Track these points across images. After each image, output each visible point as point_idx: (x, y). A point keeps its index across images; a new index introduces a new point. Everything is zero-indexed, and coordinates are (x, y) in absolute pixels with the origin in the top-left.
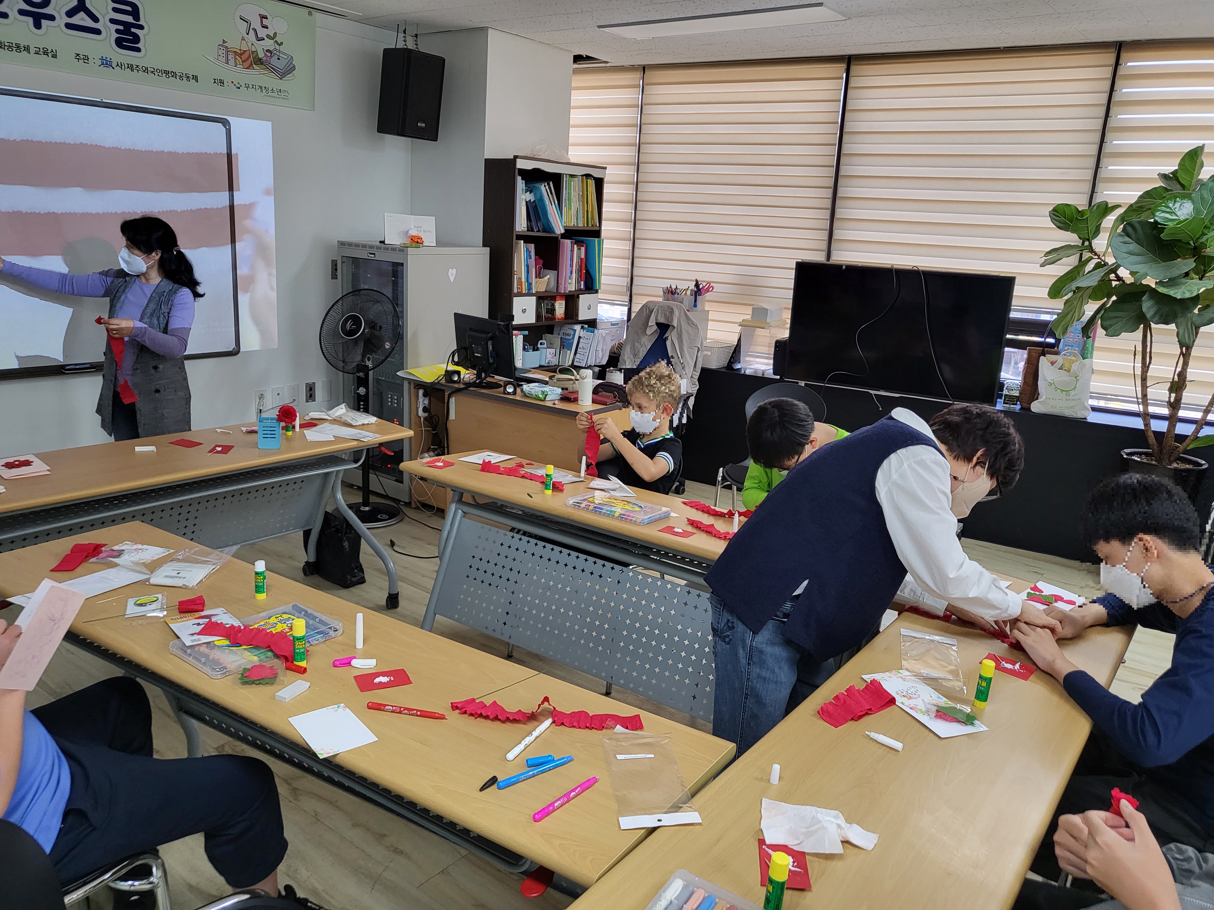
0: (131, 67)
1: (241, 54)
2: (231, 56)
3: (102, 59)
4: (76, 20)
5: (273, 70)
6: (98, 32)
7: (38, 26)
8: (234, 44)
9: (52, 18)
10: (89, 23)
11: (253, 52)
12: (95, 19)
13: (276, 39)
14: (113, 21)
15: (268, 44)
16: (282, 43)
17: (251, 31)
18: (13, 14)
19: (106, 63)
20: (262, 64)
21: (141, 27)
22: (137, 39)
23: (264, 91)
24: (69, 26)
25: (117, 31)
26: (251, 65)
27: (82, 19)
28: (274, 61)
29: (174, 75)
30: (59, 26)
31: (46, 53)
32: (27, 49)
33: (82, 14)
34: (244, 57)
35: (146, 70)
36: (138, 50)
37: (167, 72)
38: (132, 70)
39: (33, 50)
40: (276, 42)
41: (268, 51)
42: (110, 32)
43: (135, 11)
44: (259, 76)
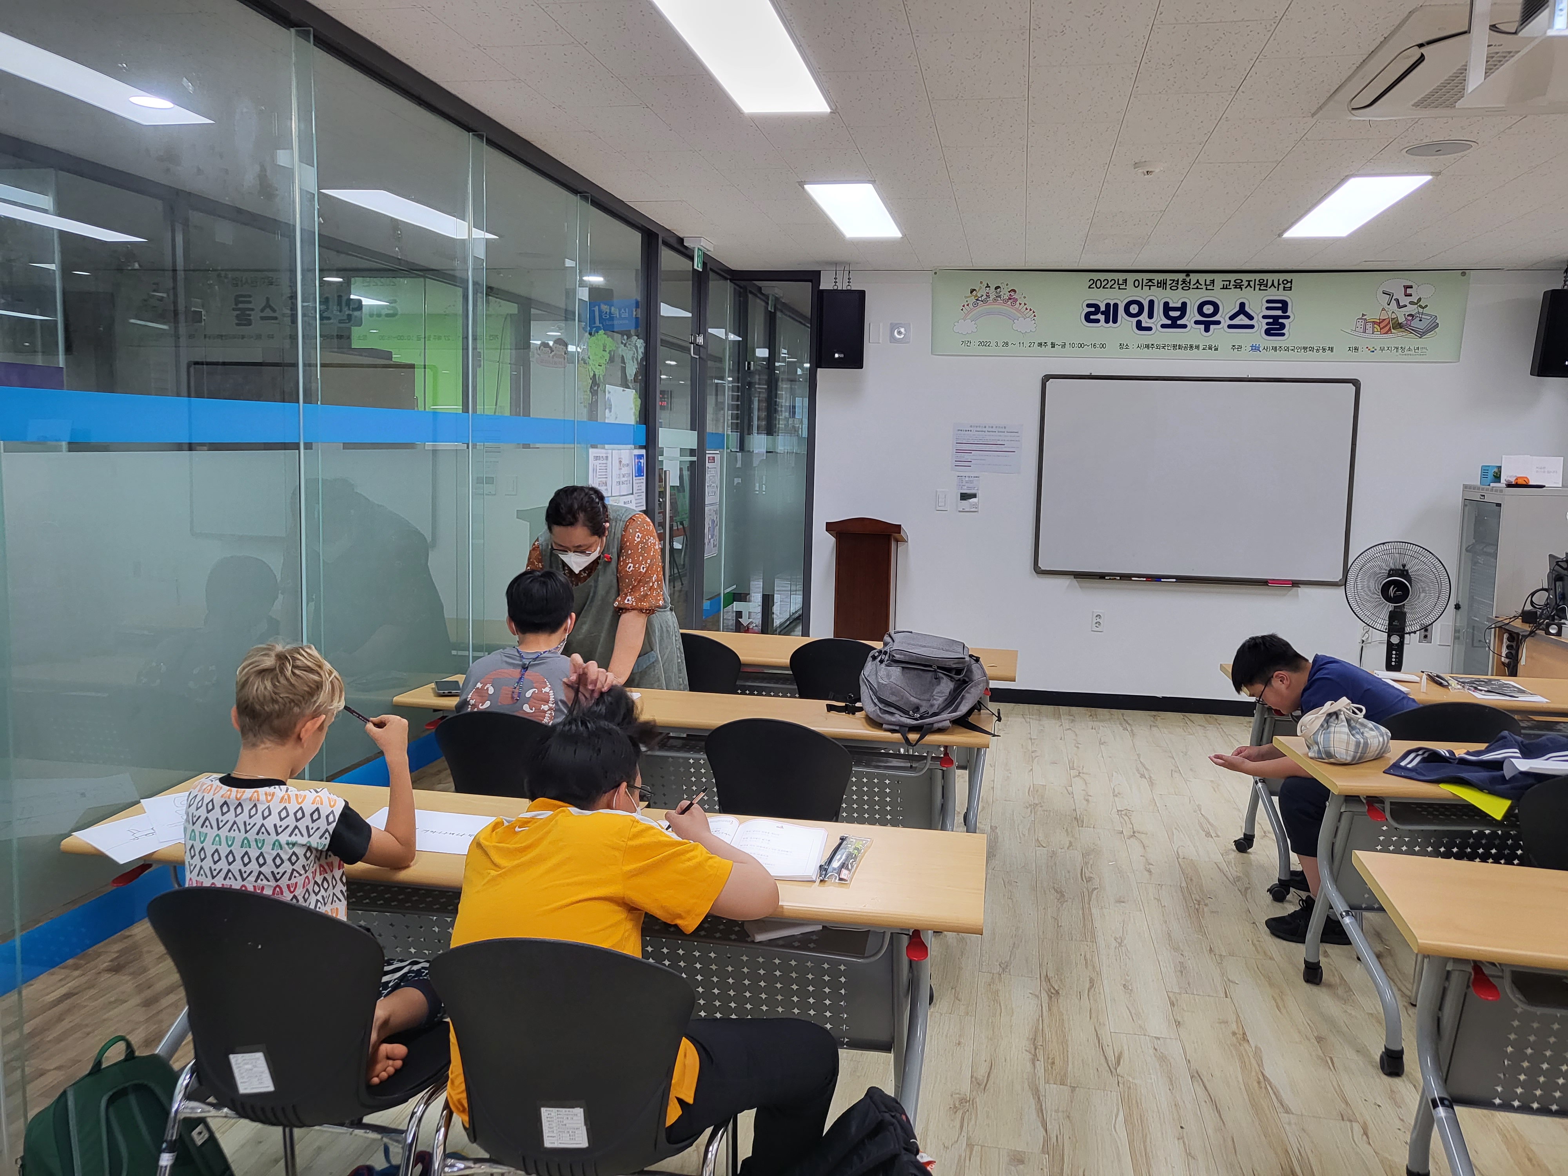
0: (1275, 349)
1: (1380, 323)
2: (1369, 326)
3: (1252, 346)
4: (1238, 321)
5: (1414, 331)
6: (1252, 327)
7: (1207, 330)
8: (1374, 315)
9: (1218, 323)
10: (1247, 322)
11: (1393, 319)
12: (1251, 318)
13: (1421, 303)
14: (1264, 317)
15: (1412, 309)
16: (1426, 306)
17: (1394, 302)
18: (1190, 324)
19: (1255, 348)
20: (1401, 328)
21: (1288, 317)
22: (1283, 326)
23: (1400, 351)
24: (1230, 327)
25: (1267, 324)
26: (1390, 329)
27: (1241, 320)
28: (1415, 323)
29: (1312, 349)
30: (1223, 328)
31: (1210, 348)
32: (1197, 347)
34: (1382, 325)
35: (1287, 349)
36: (1283, 335)
37: (1305, 348)
38: (1276, 350)
39: (1201, 348)
40: (1420, 306)
41: (1410, 315)
42: (1261, 325)
43: (1284, 305)
44: (1397, 338)
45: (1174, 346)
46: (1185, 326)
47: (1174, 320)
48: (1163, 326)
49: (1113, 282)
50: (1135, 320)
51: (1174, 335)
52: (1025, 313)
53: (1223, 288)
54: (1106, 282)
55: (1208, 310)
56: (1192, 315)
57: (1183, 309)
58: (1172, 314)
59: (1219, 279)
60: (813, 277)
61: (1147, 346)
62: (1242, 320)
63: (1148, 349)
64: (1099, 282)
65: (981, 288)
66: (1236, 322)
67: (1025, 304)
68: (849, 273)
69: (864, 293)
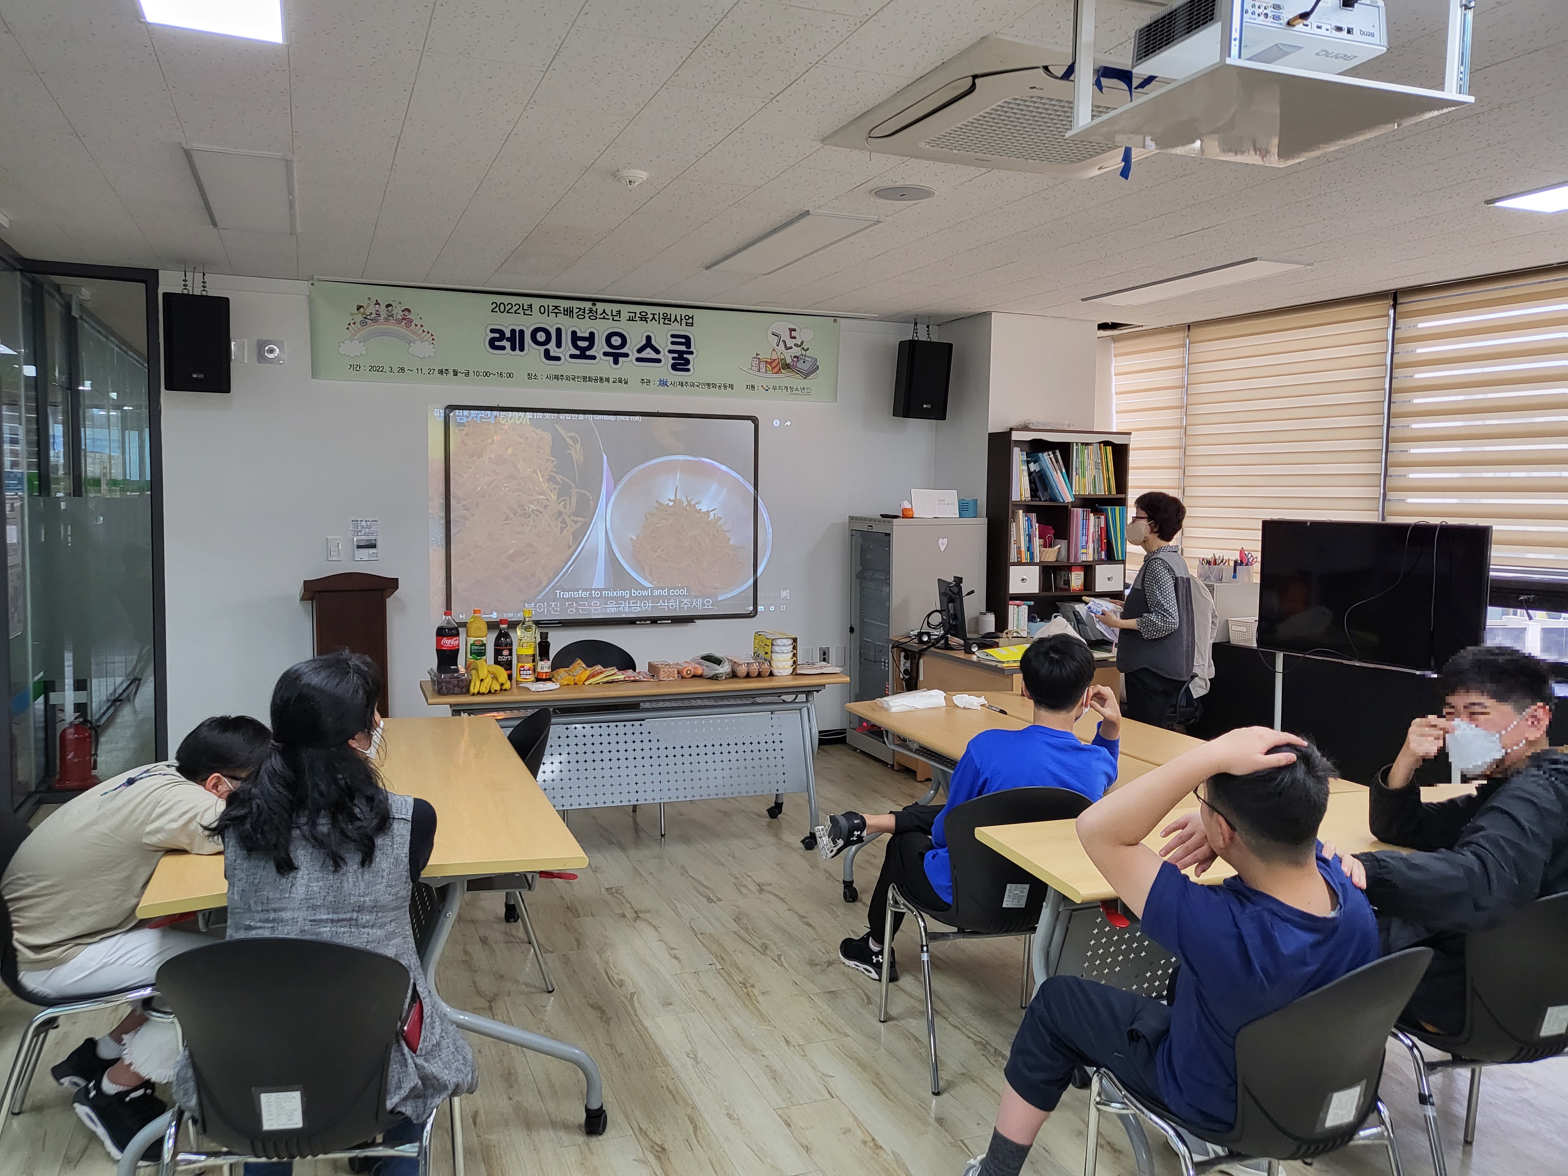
0: (681, 384)
1: (771, 363)
2: (762, 365)
3: (660, 381)
4: (645, 354)
5: (799, 372)
6: (659, 361)
7: (616, 362)
8: (766, 355)
9: (626, 355)
10: (653, 355)
12: (657, 352)
14: (670, 352)
15: (796, 351)
17: (781, 343)
18: (599, 356)
19: (663, 383)
20: (789, 368)
21: (692, 353)
22: (687, 362)
23: (789, 390)
24: (638, 360)
25: (673, 358)
28: (800, 365)
29: (714, 386)
30: (631, 360)
31: (620, 381)
32: (608, 380)
33: (649, 350)
34: (774, 365)
35: (693, 385)
36: (688, 370)
37: (708, 385)
38: (682, 386)
39: (611, 380)
40: (803, 349)
41: (795, 357)
42: (668, 360)
43: (687, 342)
44: (787, 379)
45: (584, 378)
46: (594, 358)
47: (583, 350)
48: (572, 356)
49: (517, 307)
50: (543, 348)
51: (583, 367)
52: (422, 336)
53: (630, 320)
54: (510, 306)
55: (615, 340)
56: (600, 346)
57: (591, 338)
58: (581, 344)
59: (625, 309)
60: (148, 276)
61: (557, 377)
62: (648, 353)
63: (558, 380)
64: (502, 305)
65: (369, 305)
66: (643, 355)
67: (422, 326)
68: (204, 275)
69: (227, 300)
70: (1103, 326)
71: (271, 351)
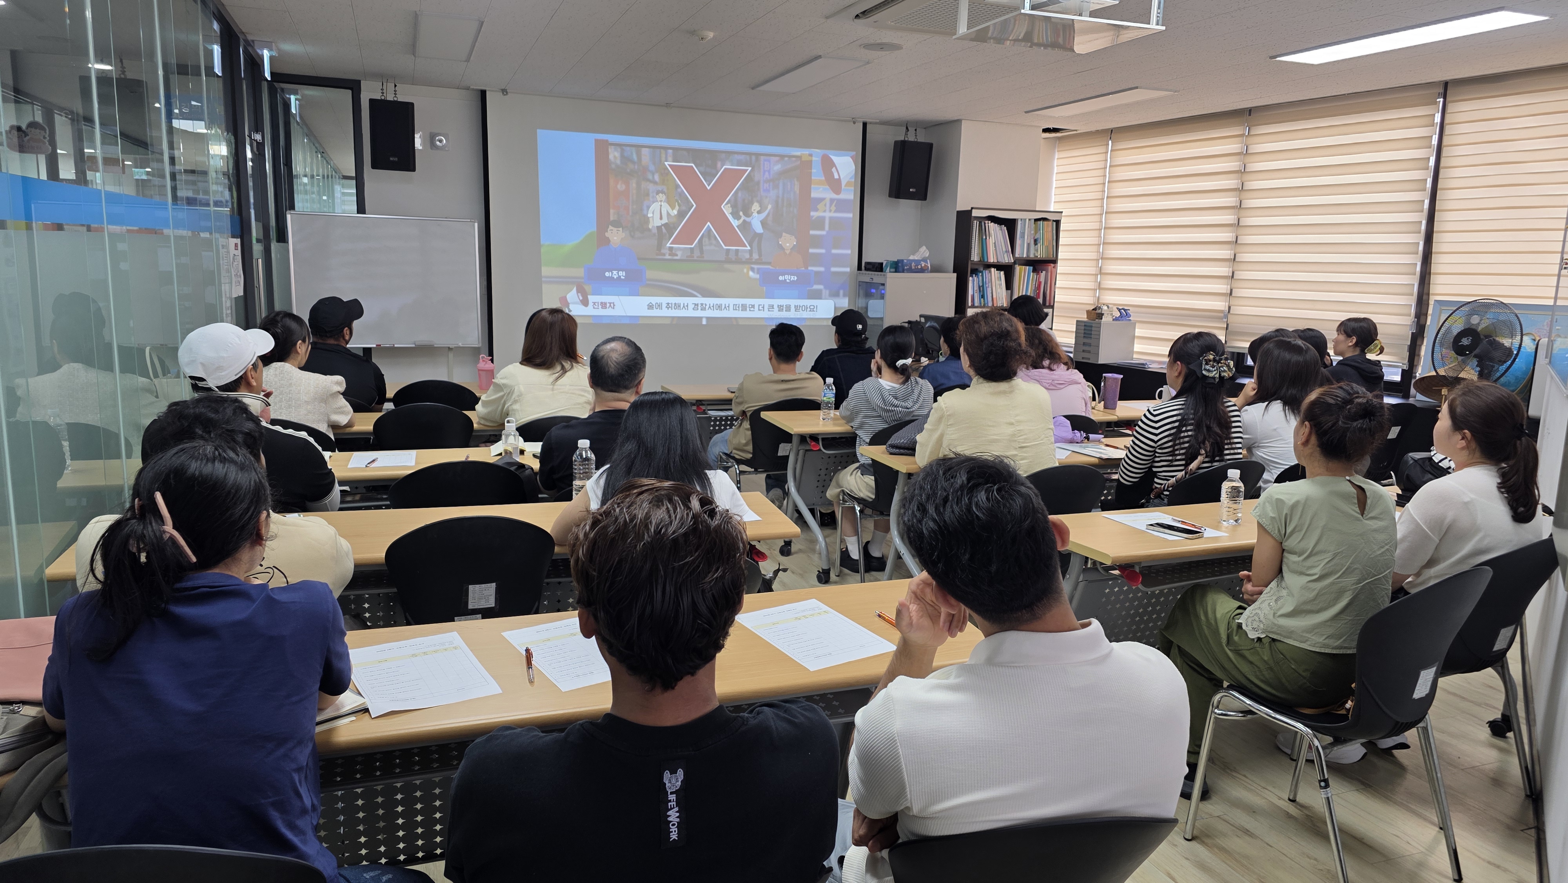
60: (353, 86)
68: (395, 86)
69: (412, 104)
70: (1046, 130)
71: (441, 141)
